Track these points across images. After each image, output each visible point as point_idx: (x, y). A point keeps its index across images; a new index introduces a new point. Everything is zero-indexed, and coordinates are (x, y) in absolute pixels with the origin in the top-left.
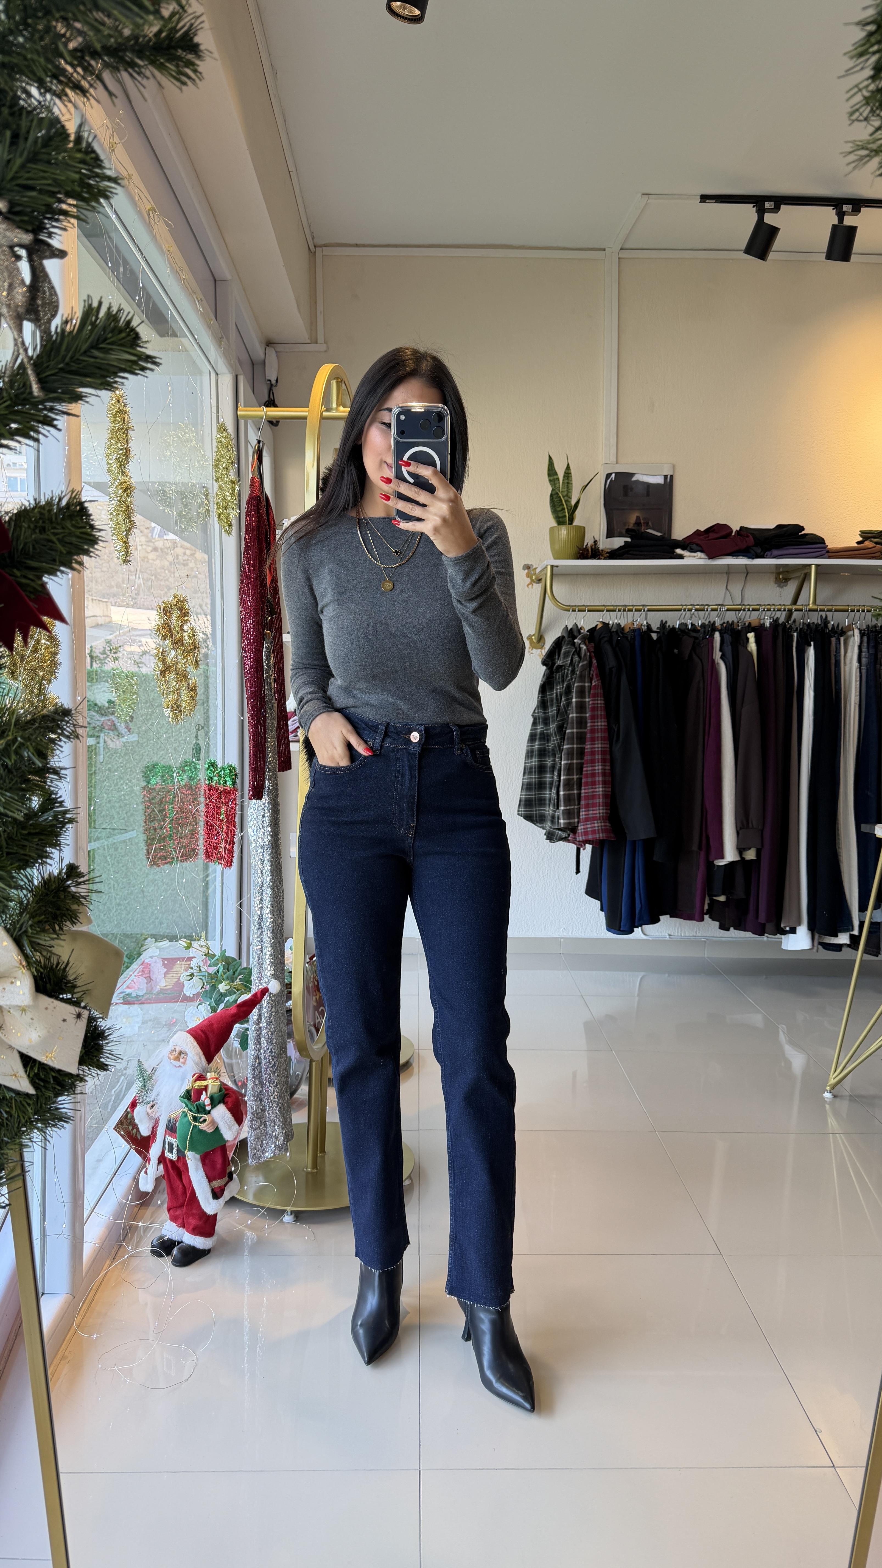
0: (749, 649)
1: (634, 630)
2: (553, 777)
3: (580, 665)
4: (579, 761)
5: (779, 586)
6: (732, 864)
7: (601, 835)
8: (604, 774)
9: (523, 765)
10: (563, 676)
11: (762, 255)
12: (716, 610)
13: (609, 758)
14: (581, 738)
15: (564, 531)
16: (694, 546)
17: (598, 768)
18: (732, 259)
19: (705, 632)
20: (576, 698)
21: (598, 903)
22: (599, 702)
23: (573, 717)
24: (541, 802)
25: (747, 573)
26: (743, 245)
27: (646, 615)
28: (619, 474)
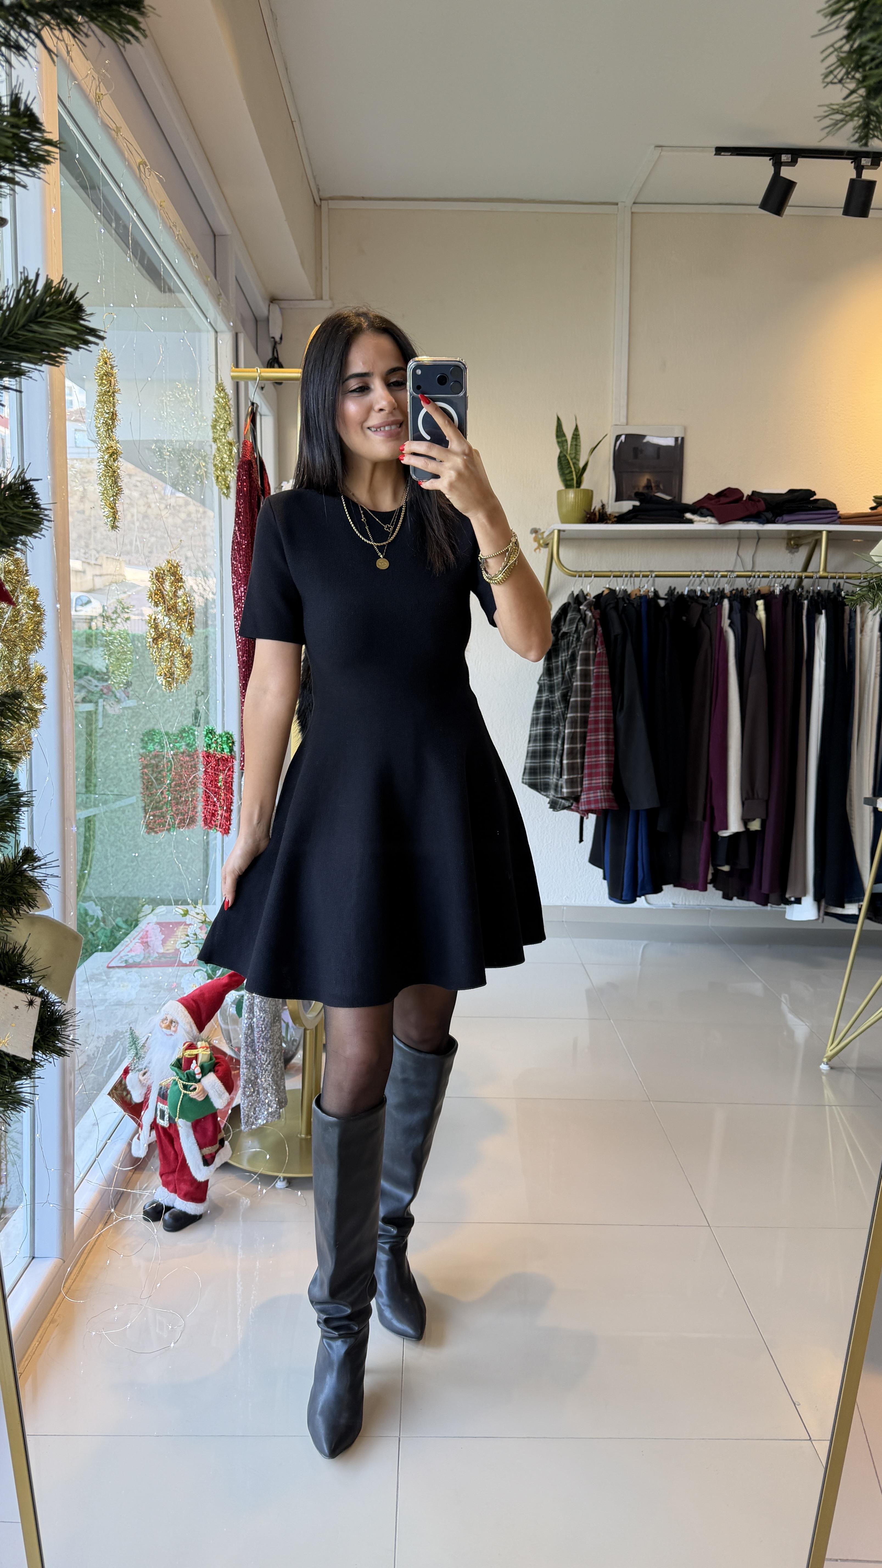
0: (758, 617)
1: (641, 597)
2: (557, 746)
3: (585, 632)
4: (582, 730)
5: (790, 552)
6: (736, 835)
7: (604, 805)
8: (607, 743)
9: (528, 733)
10: (568, 643)
11: (778, 210)
12: (725, 576)
13: (613, 727)
14: (585, 707)
15: (571, 495)
16: (704, 511)
17: (602, 737)
18: (749, 214)
19: (713, 599)
20: (581, 666)
21: (601, 871)
22: (604, 670)
23: (577, 686)
24: (546, 770)
25: (759, 539)
26: (759, 199)
27: (654, 581)
28: (629, 436)
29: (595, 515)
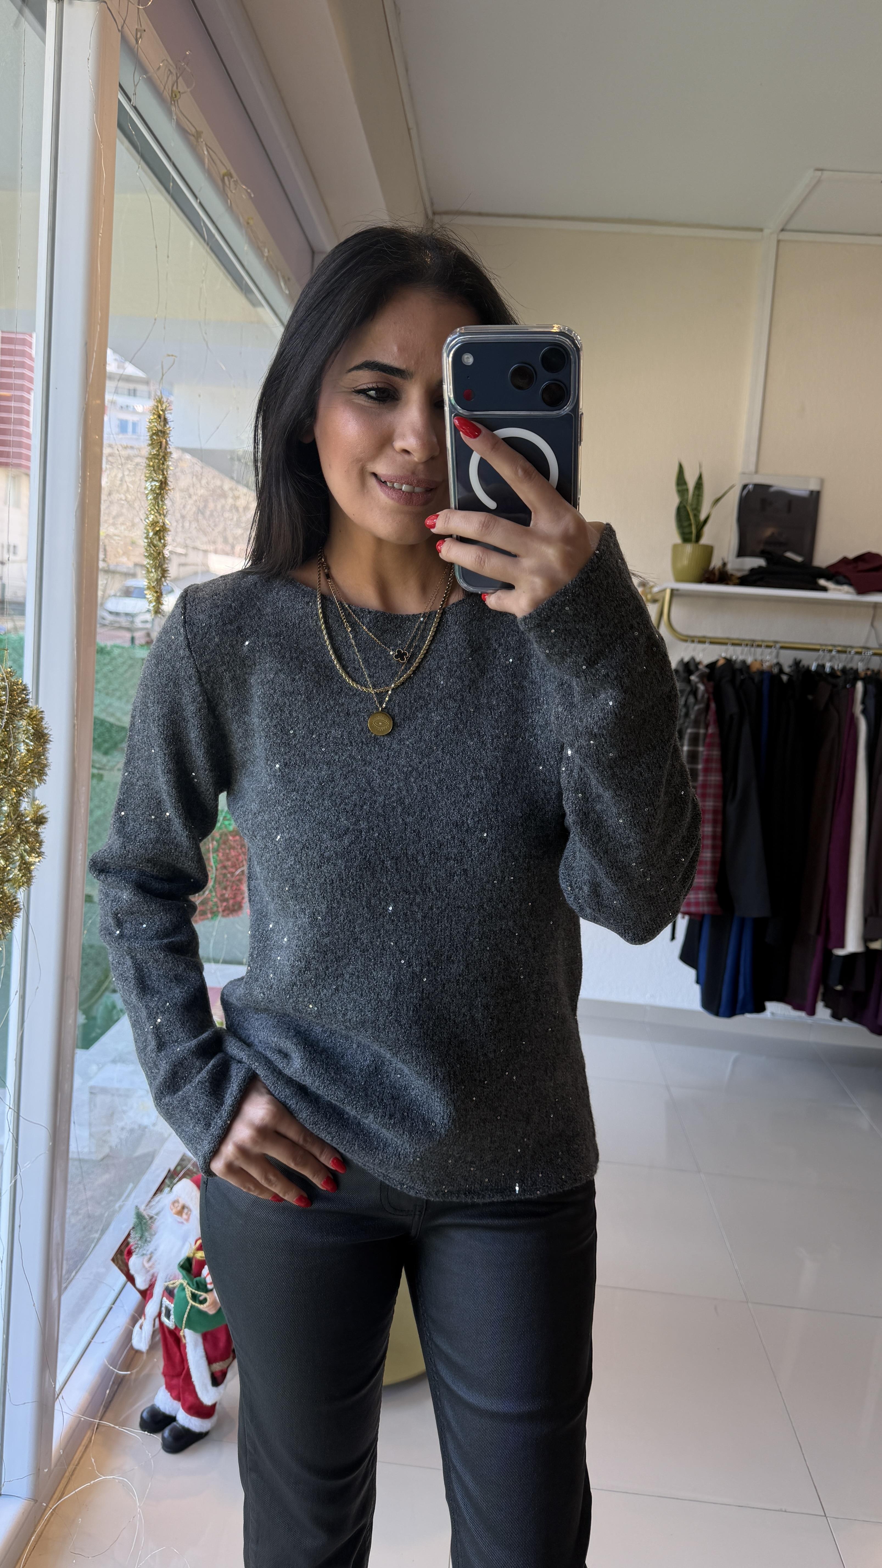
1: (762, 673)
6: (854, 955)
8: (714, 837)
12: (859, 653)
13: (722, 818)
15: (689, 548)
16: (841, 578)
19: (845, 679)
20: (689, 745)
21: (693, 972)
22: (715, 753)
27: (778, 653)
28: (757, 486)
29: (714, 574)
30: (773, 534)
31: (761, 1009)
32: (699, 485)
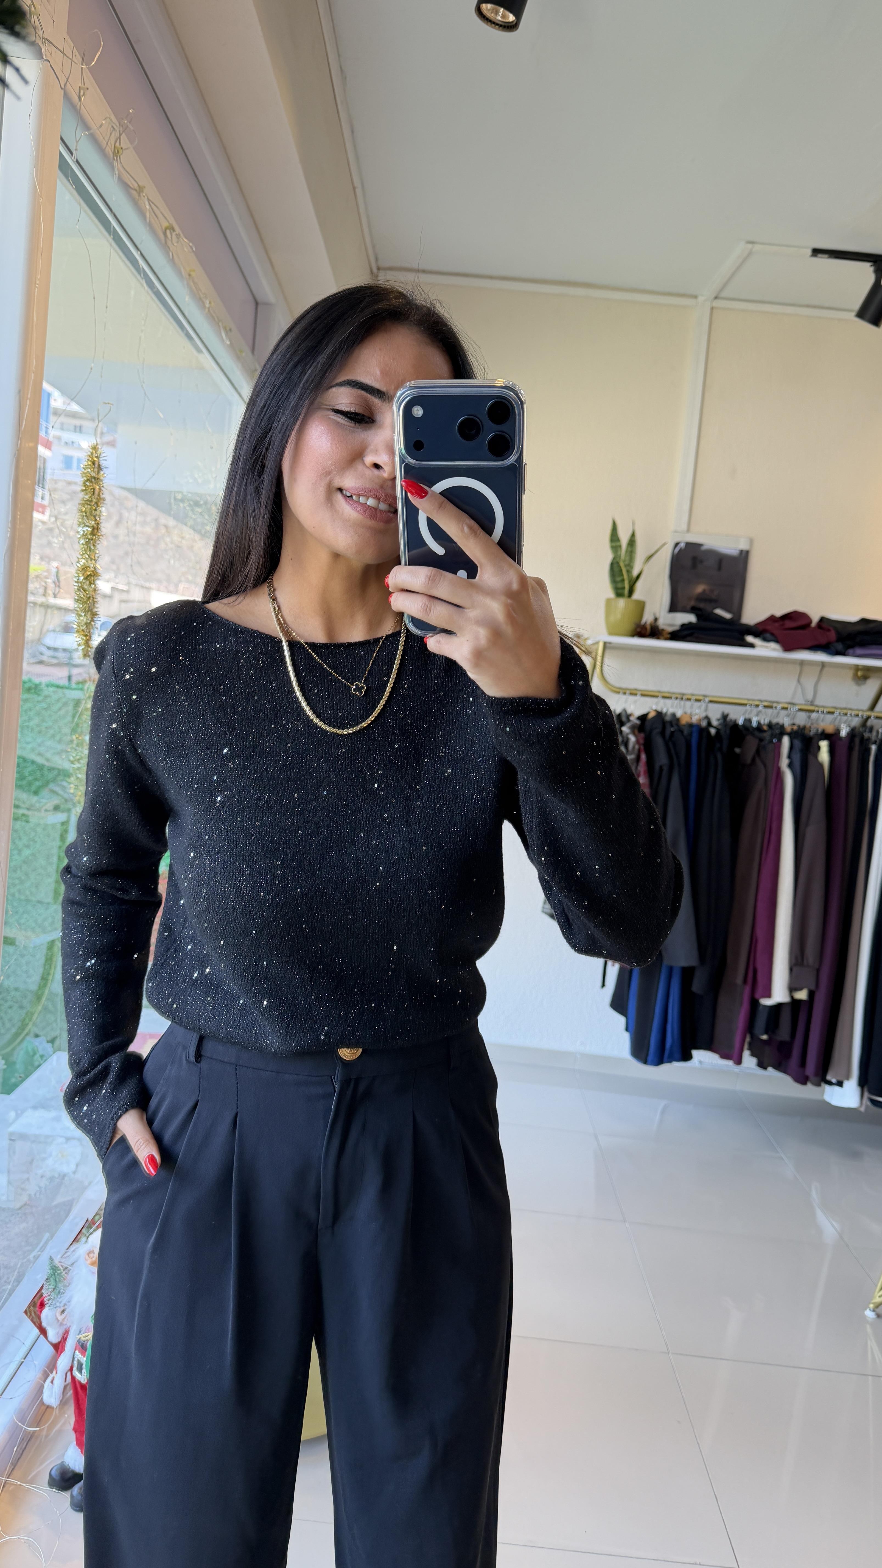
0: (820, 759)
1: (691, 726)
5: (858, 685)
6: (780, 1005)
11: (876, 320)
12: (785, 709)
15: (622, 603)
16: (768, 635)
19: (771, 734)
25: (824, 670)
27: (707, 707)
28: (688, 544)
29: (646, 629)
30: (704, 591)
31: (686, 1057)
32: (632, 542)
